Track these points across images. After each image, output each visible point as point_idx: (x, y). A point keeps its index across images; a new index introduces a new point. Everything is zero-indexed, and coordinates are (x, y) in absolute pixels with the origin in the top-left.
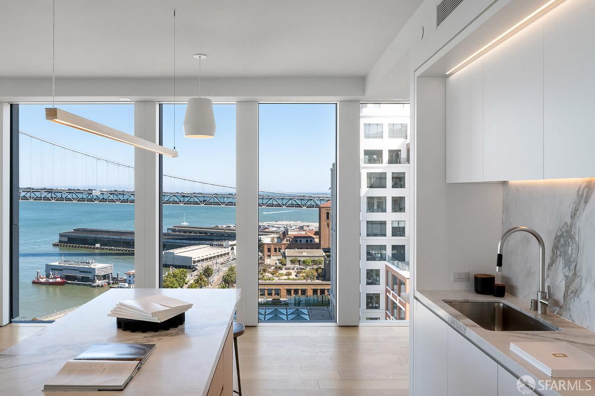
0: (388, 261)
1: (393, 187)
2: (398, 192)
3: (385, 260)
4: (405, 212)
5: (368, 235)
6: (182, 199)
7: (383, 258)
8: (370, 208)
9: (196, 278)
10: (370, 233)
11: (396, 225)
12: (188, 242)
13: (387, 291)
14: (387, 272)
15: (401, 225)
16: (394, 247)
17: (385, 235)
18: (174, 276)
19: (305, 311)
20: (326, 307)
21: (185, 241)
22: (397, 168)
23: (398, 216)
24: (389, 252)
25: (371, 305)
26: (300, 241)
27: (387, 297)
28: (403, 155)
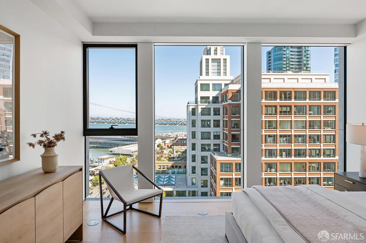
0: (212, 152)
1: (214, 115)
2: (217, 118)
3: (210, 151)
4: (220, 127)
5: (202, 139)
6: (127, 121)
7: (209, 150)
8: (203, 126)
9: (132, 160)
10: (203, 138)
11: (215, 134)
12: (130, 142)
13: (211, 166)
14: (211, 157)
15: (218, 134)
16: (215, 145)
17: (210, 139)
18: (121, 160)
19: (174, 177)
20: (185, 175)
21: (129, 142)
22: (216, 106)
23: (217, 129)
24: (212, 147)
25: (203, 174)
26: (183, 142)
27: (211, 169)
28: (220, 99)
